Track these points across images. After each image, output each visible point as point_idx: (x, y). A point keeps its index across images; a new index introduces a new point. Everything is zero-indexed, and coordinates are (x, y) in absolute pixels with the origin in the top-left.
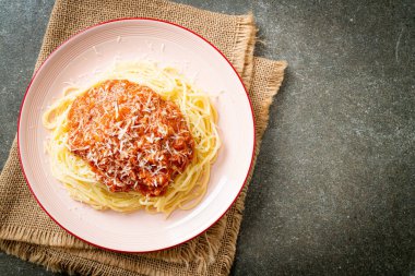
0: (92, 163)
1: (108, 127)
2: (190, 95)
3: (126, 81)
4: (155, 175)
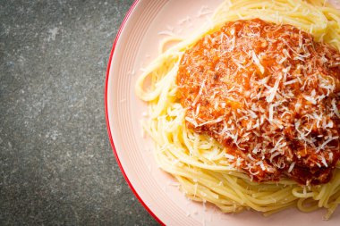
0: (230, 140)
4: (322, 150)
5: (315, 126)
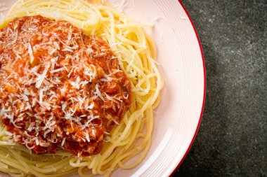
1: (22, 75)
2: (119, 26)
3: (39, 17)
4: (87, 128)
5: (79, 107)
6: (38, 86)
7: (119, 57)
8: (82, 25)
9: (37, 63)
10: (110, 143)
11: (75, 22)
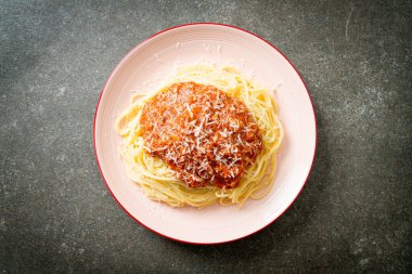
0: (172, 161)
1: (183, 127)
2: (251, 90)
3: (191, 83)
4: (231, 167)
5: (227, 151)
6: (196, 135)
7: (253, 114)
8: (225, 89)
9: (195, 118)
10: (246, 179)
11: (220, 87)
